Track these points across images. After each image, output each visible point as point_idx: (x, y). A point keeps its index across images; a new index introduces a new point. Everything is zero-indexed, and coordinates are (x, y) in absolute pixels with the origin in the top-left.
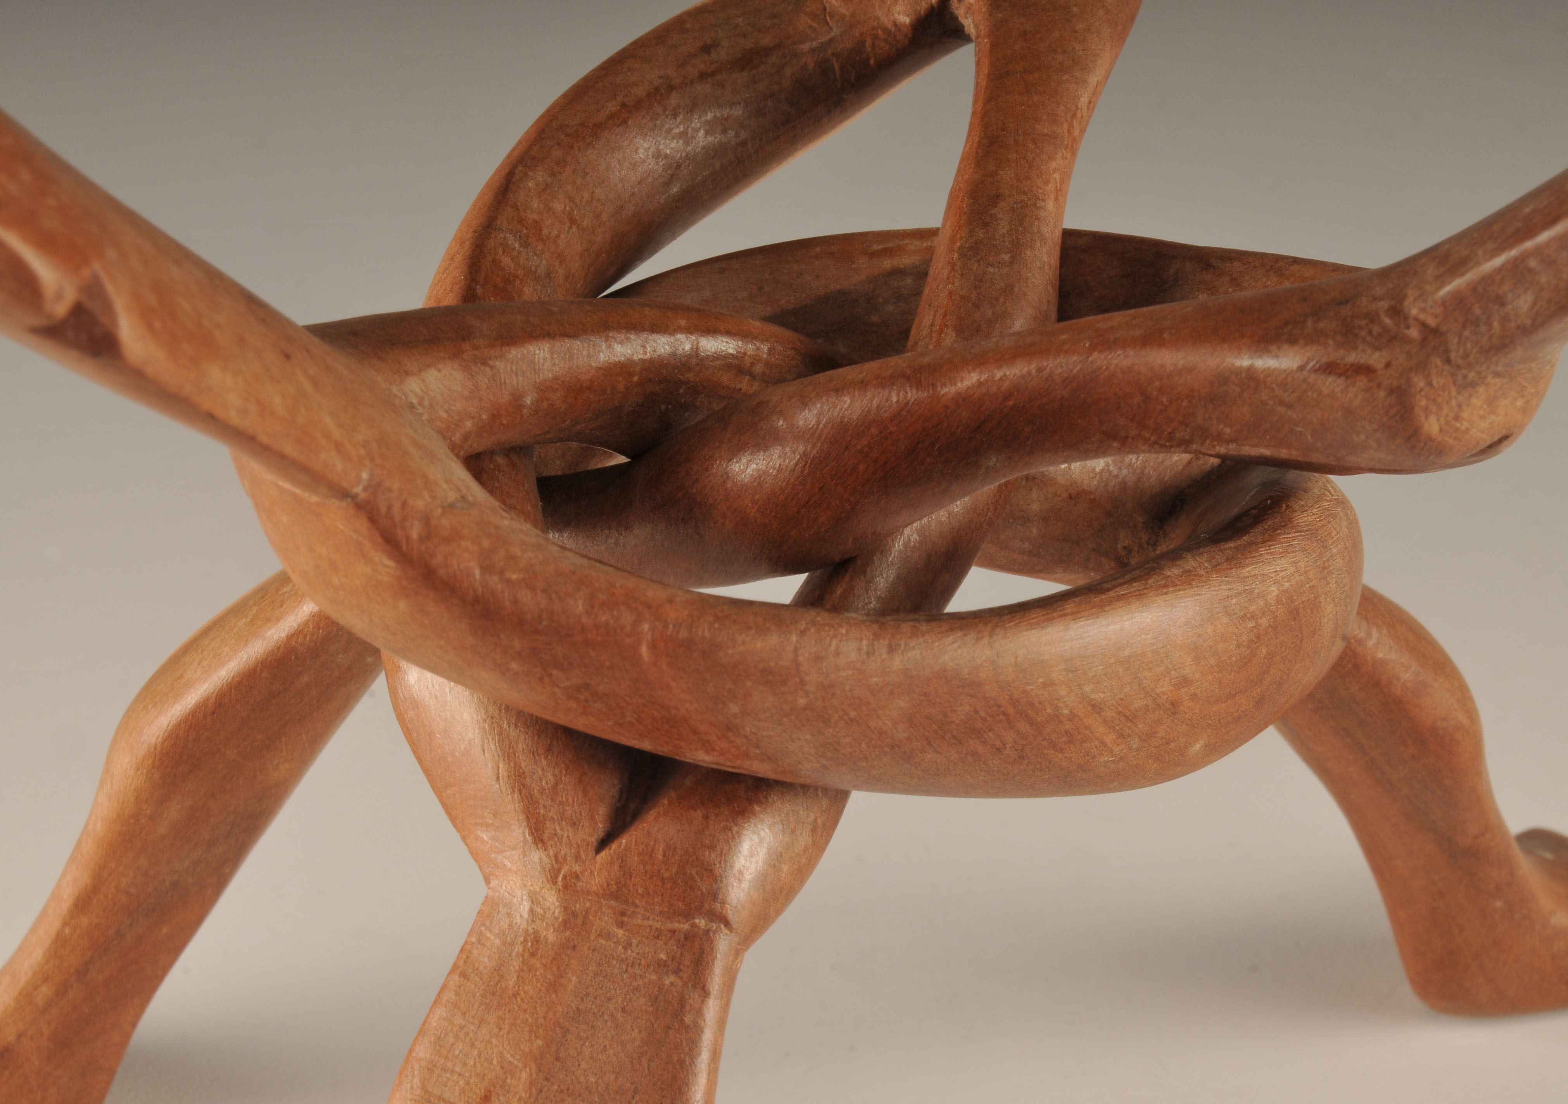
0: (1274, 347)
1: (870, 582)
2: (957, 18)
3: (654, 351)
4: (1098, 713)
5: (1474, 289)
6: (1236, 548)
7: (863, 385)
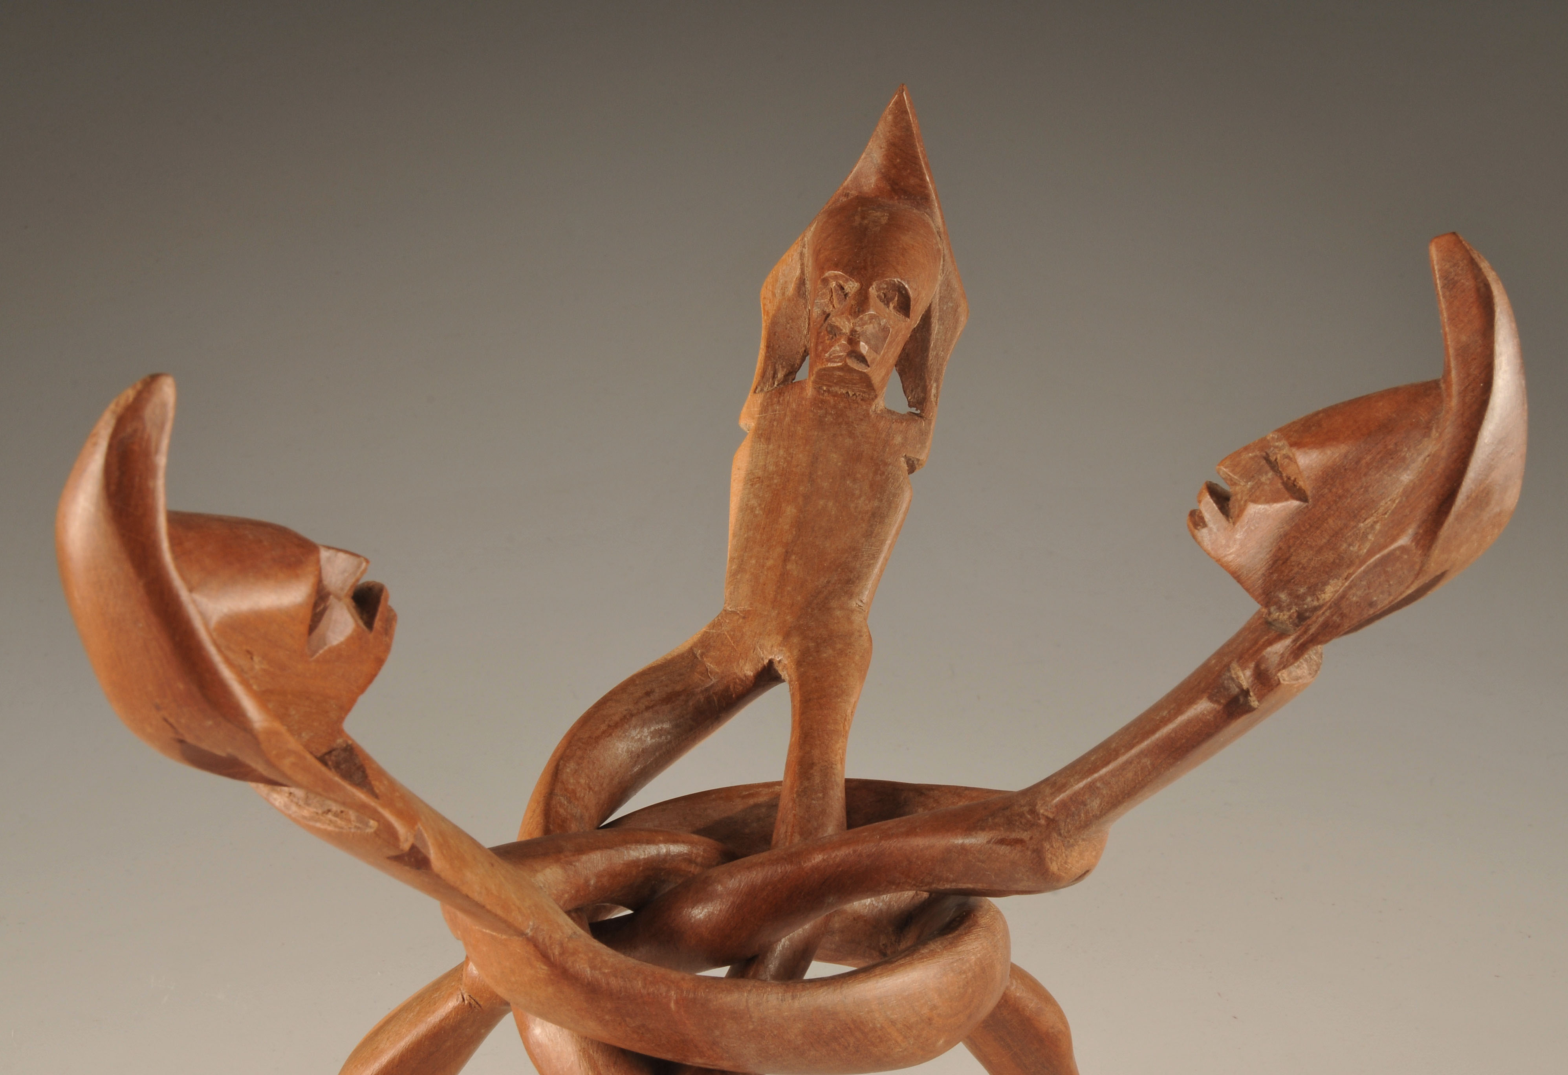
0: (974, 833)
1: (767, 967)
2: (777, 672)
3: (649, 853)
4: (894, 1026)
5: (1071, 798)
6: (953, 937)
7: (762, 864)
